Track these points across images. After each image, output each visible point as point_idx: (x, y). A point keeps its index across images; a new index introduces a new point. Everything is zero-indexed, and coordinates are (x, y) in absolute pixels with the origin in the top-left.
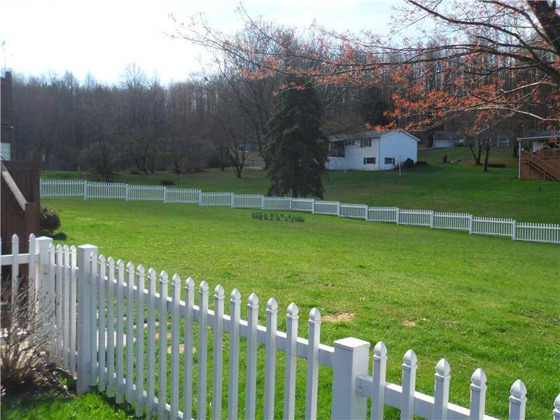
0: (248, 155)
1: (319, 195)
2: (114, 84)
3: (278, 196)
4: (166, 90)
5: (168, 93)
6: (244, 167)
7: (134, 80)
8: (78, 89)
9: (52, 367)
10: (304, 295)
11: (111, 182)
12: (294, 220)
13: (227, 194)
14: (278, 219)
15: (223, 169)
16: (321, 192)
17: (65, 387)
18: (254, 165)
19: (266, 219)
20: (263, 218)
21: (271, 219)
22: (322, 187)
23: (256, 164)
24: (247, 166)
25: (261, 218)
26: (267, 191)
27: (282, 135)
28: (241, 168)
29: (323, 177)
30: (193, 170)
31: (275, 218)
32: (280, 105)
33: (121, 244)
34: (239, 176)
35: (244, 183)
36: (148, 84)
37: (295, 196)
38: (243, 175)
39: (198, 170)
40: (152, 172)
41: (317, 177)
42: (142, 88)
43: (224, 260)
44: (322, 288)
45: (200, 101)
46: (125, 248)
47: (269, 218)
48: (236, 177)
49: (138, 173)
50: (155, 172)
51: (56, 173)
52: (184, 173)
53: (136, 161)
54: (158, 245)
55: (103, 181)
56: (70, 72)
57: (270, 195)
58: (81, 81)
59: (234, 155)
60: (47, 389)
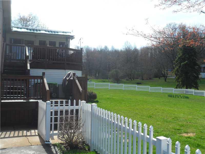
0: (169, 73)
1: (197, 88)
2: (121, 49)
3: (180, 88)
4: (139, 50)
5: (140, 51)
6: (167, 77)
7: (128, 47)
8: (109, 51)
9: (84, 142)
10: (177, 125)
11: (119, 83)
12: (185, 98)
13: (160, 88)
14: (178, 97)
15: (159, 78)
16: (197, 87)
17: (87, 149)
18: (171, 76)
19: (173, 97)
20: (172, 96)
21: (175, 97)
22: (198, 84)
23: (172, 76)
24: (169, 77)
25: (171, 97)
26: (176, 86)
27: (181, 65)
28: (166, 78)
29: (198, 81)
30: (148, 79)
31: (177, 97)
32: (180, 53)
33: (117, 104)
34: (166, 81)
35: (168, 83)
36: (133, 48)
37: (187, 88)
38: (167, 81)
39: (150, 79)
40: (134, 80)
41: (195, 81)
42: (130, 50)
43: (151, 111)
44: (185, 123)
45: (151, 53)
46: (117, 106)
47: (174, 97)
48: (165, 81)
49: (128, 80)
50: (135, 80)
51: (101, 80)
52: (145, 80)
53: (128, 76)
54: (129, 105)
55: (116, 83)
56: (106, 46)
57: (177, 88)
58: (110, 49)
59: (163, 73)
60: (81, 149)
